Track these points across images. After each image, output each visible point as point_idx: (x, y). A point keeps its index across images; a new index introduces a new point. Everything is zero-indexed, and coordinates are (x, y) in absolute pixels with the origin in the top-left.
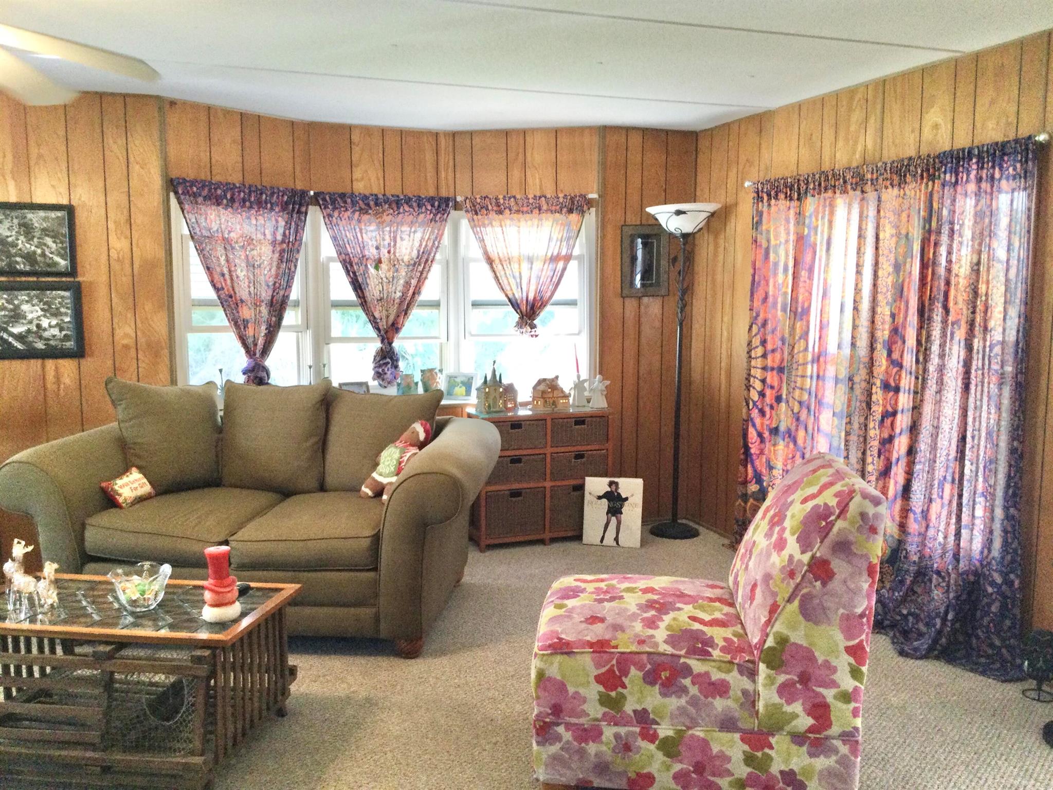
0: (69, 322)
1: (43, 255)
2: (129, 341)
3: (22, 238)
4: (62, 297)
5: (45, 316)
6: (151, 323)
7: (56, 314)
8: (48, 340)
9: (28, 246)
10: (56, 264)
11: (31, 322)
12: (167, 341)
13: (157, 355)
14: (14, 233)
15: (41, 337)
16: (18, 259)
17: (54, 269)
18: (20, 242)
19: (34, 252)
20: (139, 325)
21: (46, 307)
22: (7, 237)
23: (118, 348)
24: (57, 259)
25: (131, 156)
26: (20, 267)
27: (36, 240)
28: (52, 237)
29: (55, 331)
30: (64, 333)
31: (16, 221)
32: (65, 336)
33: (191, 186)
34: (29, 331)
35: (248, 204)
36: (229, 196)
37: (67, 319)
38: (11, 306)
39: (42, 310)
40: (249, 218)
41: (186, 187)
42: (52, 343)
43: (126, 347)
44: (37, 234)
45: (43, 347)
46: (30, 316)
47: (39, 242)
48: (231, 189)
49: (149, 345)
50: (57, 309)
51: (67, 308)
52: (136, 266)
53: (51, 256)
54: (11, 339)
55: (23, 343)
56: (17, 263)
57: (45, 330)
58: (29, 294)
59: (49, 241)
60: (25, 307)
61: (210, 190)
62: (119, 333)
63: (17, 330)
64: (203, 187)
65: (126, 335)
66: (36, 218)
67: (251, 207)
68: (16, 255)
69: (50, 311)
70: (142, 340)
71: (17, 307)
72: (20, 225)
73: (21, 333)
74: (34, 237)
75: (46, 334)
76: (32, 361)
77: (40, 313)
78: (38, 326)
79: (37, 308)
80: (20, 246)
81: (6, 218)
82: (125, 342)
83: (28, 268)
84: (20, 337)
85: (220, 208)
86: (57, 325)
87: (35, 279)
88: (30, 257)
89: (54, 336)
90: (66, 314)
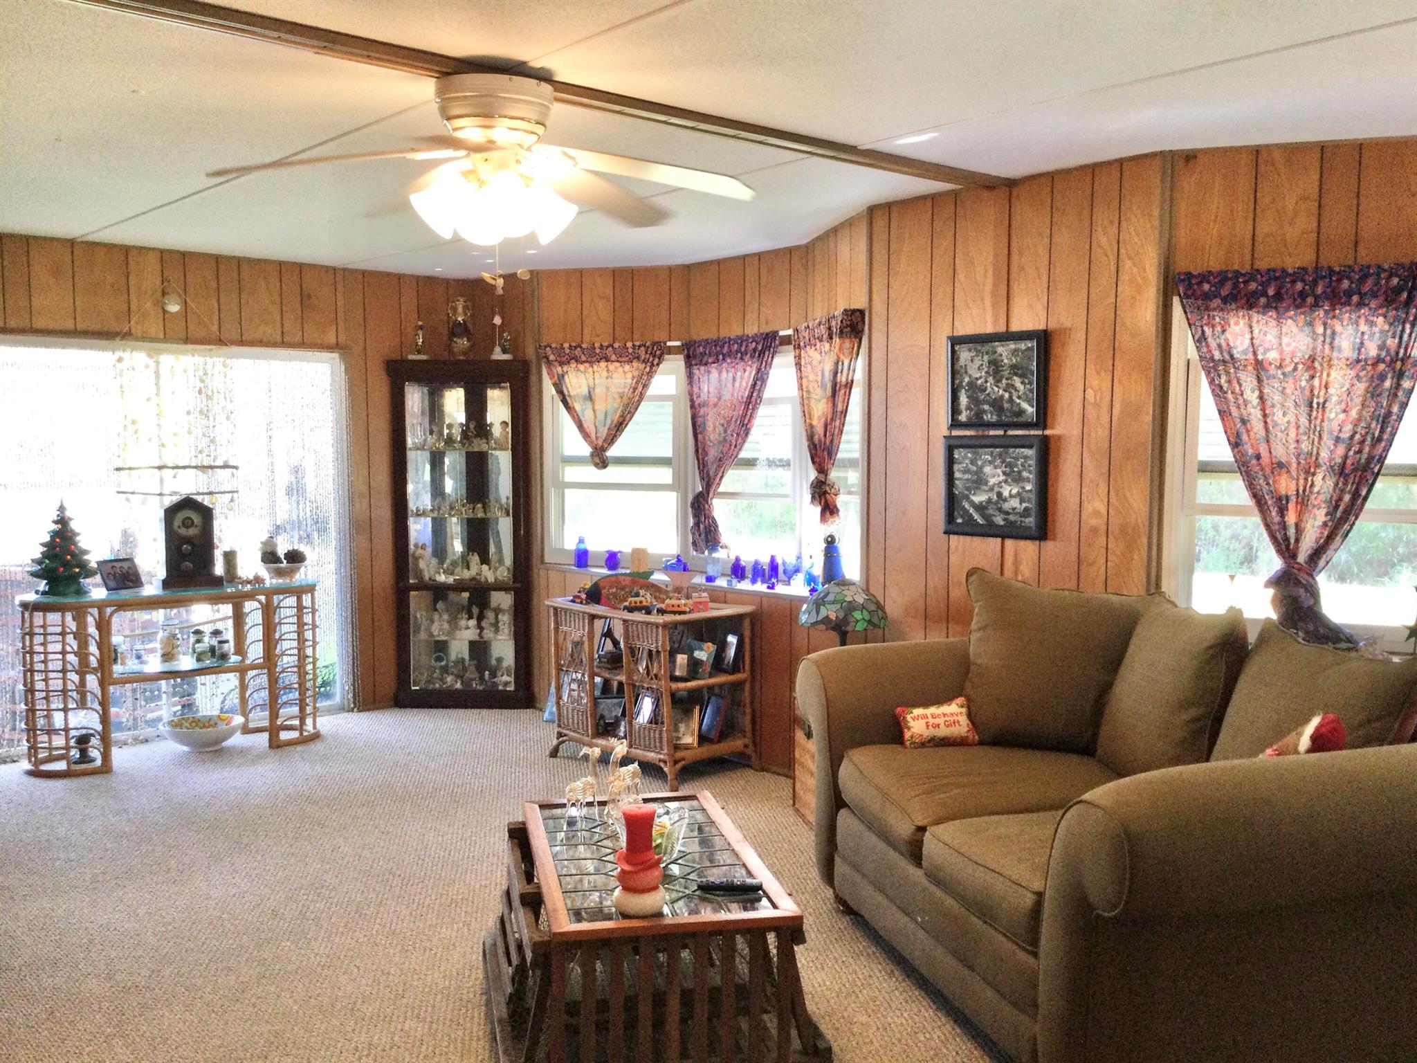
0: (1030, 491)
1: (1011, 400)
2: (1099, 522)
3: (991, 379)
4: (1026, 458)
5: (1006, 481)
6: (1128, 494)
7: (1018, 479)
8: (1007, 513)
9: (996, 389)
10: (1021, 412)
11: (992, 489)
12: (1147, 524)
13: (1131, 545)
14: (983, 374)
15: (1000, 510)
16: (986, 407)
17: (1020, 419)
18: (989, 384)
19: (1002, 397)
20: (1113, 500)
21: (1008, 470)
22: (977, 379)
23: (1085, 530)
24: (1025, 405)
25: (1122, 251)
26: (987, 417)
27: (1004, 381)
28: (1021, 376)
29: (1014, 503)
30: (1024, 505)
31: (986, 358)
32: (1026, 509)
33: (1200, 283)
34: (989, 501)
35: (1310, 300)
36: (1271, 292)
37: (1029, 487)
38: (975, 468)
39: (1004, 473)
40: (1311, 324)
41: (1190, 286)
42: (1012, 518)
43: (1095, 530)
44: (1006, 373)
45: (1002, 523)
46: (992, 481)
47: (1007, 384)
48: (1276, 279)
49: (1123, 530)
50: (1019, 472)
51: (1030, 472)
52: (1116, 412)
53: (1018, 401)
54: (971, 510)
55: (983, 516)
56: (985, 412)
57: (1005, 500)
58: (992, 452)
59: (1017, 381)
60: (988, 469)
61: (1235, 286)
62: (1088, 508)
63: (978, 498)
64: (1222, 283)
65: (1096, 513)
66: (1004, 351)
67: (1316, 305)
68: (985, 402)
69: (1013, 476)
70: (1115, 521)
71: (980, 469)
72: (990, 362)
73: (981, 503)
74: (1002, 377)
75: (1006, 506)
76: (991, 539)
77: (1002, 478)
78: (999, 495)
79: (999, 471)
80: (989, 390)
81: (977, 356)
82: (1094, 522)
83: (995, 419)
84: (980, 508)
85: (1253, 313)
86: (1019, 494)
87: (1001, 432)
88: (997, 404)
89: (1014, 509)
90: (1028, 480)
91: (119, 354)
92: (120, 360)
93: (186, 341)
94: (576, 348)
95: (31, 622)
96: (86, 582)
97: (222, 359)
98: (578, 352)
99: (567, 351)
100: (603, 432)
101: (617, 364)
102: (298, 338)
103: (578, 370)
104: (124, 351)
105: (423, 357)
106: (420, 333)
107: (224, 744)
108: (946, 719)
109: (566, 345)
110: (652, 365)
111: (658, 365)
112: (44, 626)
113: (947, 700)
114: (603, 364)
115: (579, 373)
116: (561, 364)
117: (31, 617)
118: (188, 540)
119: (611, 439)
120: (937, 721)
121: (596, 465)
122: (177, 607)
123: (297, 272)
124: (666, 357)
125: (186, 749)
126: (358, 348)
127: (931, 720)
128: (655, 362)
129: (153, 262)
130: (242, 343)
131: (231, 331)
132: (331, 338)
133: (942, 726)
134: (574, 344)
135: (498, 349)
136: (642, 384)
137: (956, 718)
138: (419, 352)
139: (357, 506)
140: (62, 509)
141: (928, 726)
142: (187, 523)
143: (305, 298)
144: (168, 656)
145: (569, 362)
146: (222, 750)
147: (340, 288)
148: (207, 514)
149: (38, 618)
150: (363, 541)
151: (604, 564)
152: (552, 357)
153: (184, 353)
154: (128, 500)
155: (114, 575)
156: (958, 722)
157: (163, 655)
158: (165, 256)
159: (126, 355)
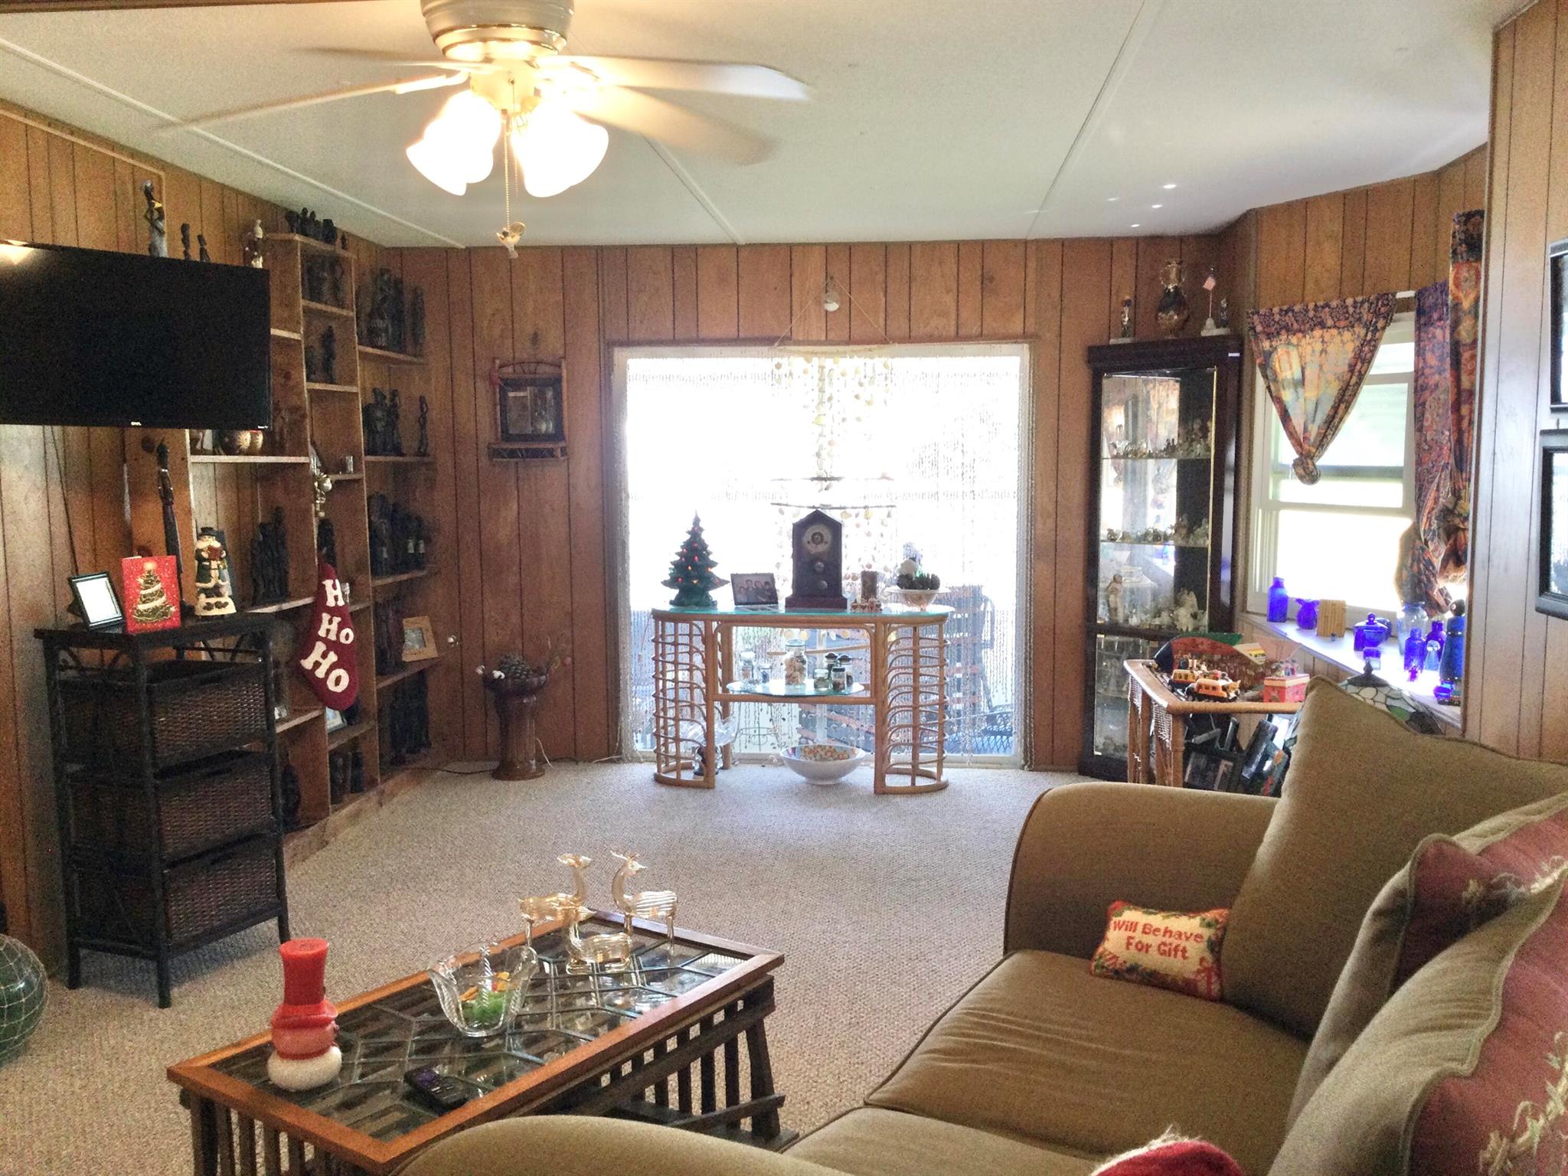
91: (776, 360)
92: (778, 366)
93: (850, 341)
94: (1287, 312)
95: (663, 630)
96: (714, 594)
97: (883, 360)
98: (1289, 319)
99: (1277, 317)
100: (1314, 430)
101: (1334, 331)
102: (976, 330)
103: (1289, 343)
104: (782, 357)
105: (1127, 340)
106: (1126, 310)
107: (843, 779)
108: (1167, 939)
109: (1276, 310)
110: (1376, 330)
111: (1384, 328)
112: (676, 635)
113: (1187, 907)
114: (1317, 333)
115: (1291, 348)
116: (1269, 336)
117: (663, 626)
118: (817, 558)
119: (1322, 442)
120: (1148, 939)
121: (1301, 478)
122: (827, 628)
123: (978, 251)
124: (1396, 316)
125: (804, 779)
126: (1050, 336)
127: (1138, 935)
128: (1379, 325)
129: (817, 259)
130: (909, 339)
131: (899, 326)
132: (1017, 326)
133: (1153, 951)
134: (1285, 308)
135: (1210, 322)
136: (1363, 359)
137: (1183, 943)
138: (1124, 335)
139: (1039, 525)
140: (697, 521)
141: (1129, 944)
142: (817, 539)
143: (986, 281)
144: (791, 679)
145: (1278, 334)
146: (837, 785)
147: (1032, 265)
148: (836, 528)
149: (670, 627)
150: (1044, 569)
151: (1295, 617)
152: (1259, 328)
153: (844, 354)
154: (782, 512)
155: (747, 589)
156: (1184, 951)
157: (787, 677)
158: (830, 250)
159: (784, 361)
